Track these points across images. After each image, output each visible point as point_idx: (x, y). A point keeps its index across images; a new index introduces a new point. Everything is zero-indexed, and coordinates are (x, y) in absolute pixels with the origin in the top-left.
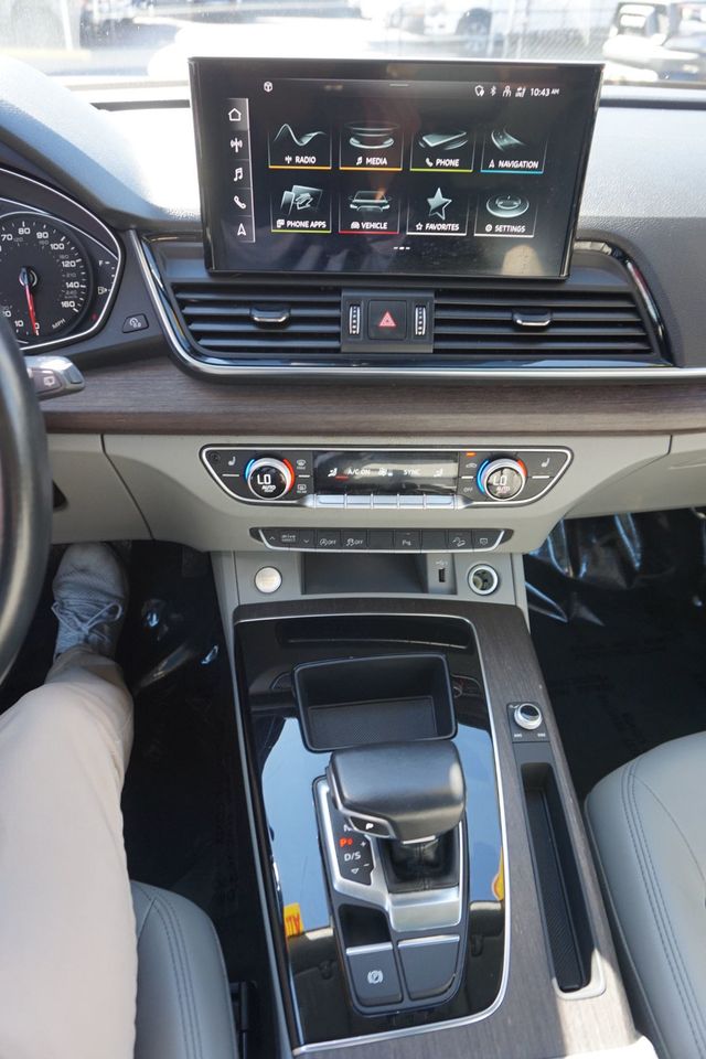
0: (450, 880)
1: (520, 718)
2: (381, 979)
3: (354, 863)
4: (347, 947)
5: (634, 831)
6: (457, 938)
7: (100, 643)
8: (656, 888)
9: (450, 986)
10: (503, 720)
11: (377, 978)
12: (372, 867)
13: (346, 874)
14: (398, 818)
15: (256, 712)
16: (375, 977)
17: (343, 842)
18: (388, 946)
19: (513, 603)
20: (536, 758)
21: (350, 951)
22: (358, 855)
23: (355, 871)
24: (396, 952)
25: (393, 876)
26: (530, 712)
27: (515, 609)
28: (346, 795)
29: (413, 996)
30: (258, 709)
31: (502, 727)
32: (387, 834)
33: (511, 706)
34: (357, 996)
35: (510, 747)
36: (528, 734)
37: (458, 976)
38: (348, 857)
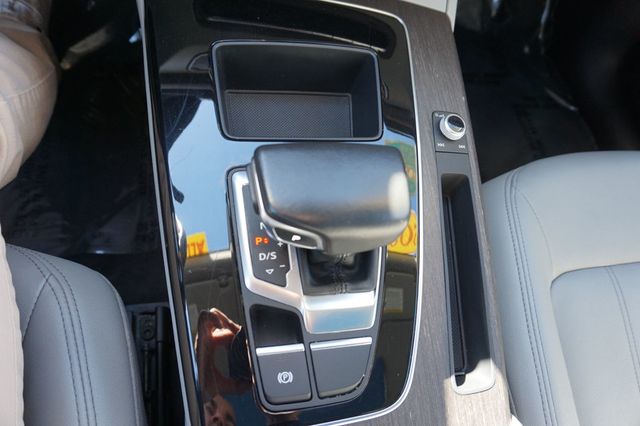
0: (365, 284)
1: (446, 127)
2: (291, 380)
3: (269, 263)
4: (256, 347)
5: (515, 238)
6: (368, 341)
7: (28, 13)
8: (529, 287)
9: (359, 385)
10: (428, 128)
11: (287, 379)
12: (288, 268)
13: (259, 273)
14: (333, 234)
15: (164, 90)
16: (285, 377)
17: (258, 240)
18: (300, 347)
19: (444, 11)
20: (454, 169)
21: (260, 351)
22: (274, 256)
23: (270, 271)
24: (308, 353)
25: (308, 277)
26: (456, 122)
27: (443, 16)
28: (271, 199)
29: (323, 394)
30: (169, 87)
31: (427, 134)
32: (316, 245)
33: (436, 115)
34: (265, 396)
35: (432, 155)
36: (450, 144)
37: (367, 376)
38: (262, 257)
